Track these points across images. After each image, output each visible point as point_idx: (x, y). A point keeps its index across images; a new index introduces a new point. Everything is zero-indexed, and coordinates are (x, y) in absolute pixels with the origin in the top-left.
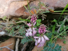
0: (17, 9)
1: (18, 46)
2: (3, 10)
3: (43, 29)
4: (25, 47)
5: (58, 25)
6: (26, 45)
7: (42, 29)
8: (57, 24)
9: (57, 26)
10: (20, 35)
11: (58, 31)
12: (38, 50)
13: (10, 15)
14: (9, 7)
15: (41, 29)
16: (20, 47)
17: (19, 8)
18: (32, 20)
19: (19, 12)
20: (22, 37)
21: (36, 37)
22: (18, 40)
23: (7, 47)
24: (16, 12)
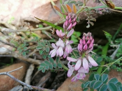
0: (36, 6)
1: (30, 78)
2: (10, 9)
3: (88, 42)
4: (45, 82)
5: (114, 46)
6: (47, 79)
7: (86, 41)
8: (112, 42)
9: (111, 46)
10: (37, 59)
11: (112, 57)
12: (70, 89)
13: (21, 17)
14: (22, 3)
15: (84, 42)
16: (33, 82)
17: (40, 5)
18: (66, 25)
19: (40, 14)
20: (39, 63)
21: (70, 59)
22: (32, 68)
23: (8, 74)
24: (33, 12)
